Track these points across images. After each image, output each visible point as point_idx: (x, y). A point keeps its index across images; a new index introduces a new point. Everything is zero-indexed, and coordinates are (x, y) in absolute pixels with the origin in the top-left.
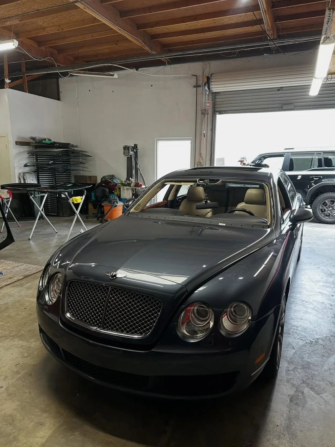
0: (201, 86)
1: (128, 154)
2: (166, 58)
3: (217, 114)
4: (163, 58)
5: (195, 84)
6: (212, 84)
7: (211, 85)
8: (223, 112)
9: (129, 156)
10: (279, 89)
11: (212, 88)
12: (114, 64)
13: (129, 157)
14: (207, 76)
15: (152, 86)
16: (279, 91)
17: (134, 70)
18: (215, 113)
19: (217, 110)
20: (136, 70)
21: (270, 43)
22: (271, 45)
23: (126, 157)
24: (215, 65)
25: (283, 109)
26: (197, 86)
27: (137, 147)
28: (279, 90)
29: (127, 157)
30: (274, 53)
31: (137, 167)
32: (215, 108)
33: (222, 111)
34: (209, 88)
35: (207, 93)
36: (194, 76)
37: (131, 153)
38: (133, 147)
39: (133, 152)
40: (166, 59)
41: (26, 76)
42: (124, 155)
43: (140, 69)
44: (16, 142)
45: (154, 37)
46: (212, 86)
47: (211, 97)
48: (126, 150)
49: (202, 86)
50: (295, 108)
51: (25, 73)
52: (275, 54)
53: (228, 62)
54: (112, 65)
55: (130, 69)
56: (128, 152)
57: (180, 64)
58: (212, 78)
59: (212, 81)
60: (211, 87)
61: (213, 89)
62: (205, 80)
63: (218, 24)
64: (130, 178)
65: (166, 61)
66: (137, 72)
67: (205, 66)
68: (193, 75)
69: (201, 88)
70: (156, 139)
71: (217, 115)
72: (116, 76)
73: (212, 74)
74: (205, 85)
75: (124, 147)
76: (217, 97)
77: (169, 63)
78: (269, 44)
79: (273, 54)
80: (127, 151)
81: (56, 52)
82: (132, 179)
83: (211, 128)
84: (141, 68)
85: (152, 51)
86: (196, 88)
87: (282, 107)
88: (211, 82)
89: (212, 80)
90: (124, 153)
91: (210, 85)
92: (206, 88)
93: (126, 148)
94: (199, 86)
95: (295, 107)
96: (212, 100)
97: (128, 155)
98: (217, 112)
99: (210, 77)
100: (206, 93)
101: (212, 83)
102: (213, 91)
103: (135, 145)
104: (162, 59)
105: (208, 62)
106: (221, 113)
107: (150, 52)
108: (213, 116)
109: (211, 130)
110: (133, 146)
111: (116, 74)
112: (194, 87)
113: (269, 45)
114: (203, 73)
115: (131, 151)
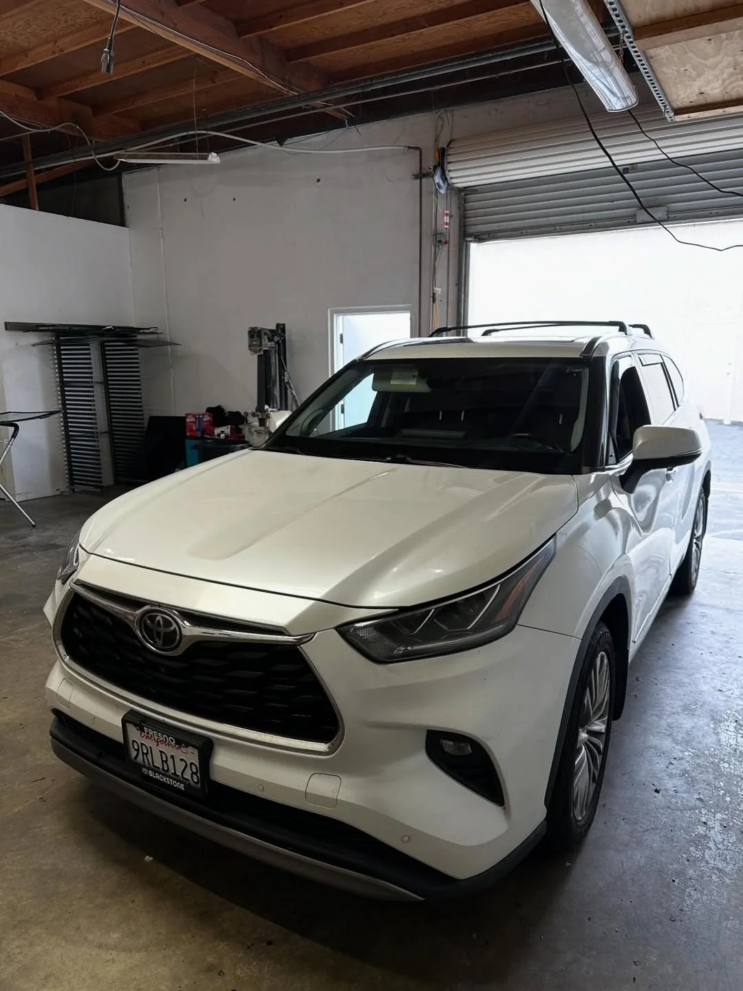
0: (428, 173)
1: (258, 348)
3: (471, 241)
5: (417, 171)
6: (449, 169)
7: (449, 171)
8: (486, 236)
9: (262, 353)
10: (627, 169)
11: (451, 178)
13: (261, 355)
14: (441, 146)
15: (318, 181)
17: (273, 146)
18: (464, 239)
19: (472, 230)
20: (278, 145)
23: (255, 357)
25: (639, 220)
26: (421, 175)
27: (284, 330)
29: (258, 356)
31: (284, 379)
32: (465, 226)
33: (484, 233)
34: (444, 178)
35: (442, 191)
36: (414, 150)
37: (267, 344)
38: (271, 331)
39: (273, 343)
40: (338, 110)
41: (35, 171)
42: (251, 350)
43: (289, 141)
44: (6, 323)
46: (452, 174)
47: (454, 199)
48: (254, 340)
49: (430, 175)
50: (672, 215)
51: (32, 165)
55: (263, 142)
56: (258, 343)
58: (451, 151)
59: (449, 161)
60: (449, 177)
61: (454, 181)
62: (436, 157)
64: (267, 407)
65: (344, 116)
66: (282, 149)
68: (409, 148)
69: (428, 179)
70: (331, 311)
71: (471, 245)
73: (451, 141)
74: (435, 170)
75: (249, 332)
76: (470, 199)
77: (353, 122)
80: (256, 341)
81: (88, 110)
82: (269, 409)
83: (457, 279)
86: (418, 181)
88: (449, 163)
89: (450, 159)
90: (250, 346)
91: (447, 172)
92: (438, 179)
93: (255, 334)
94: (426, 175)
95: (670, 213)
96: (458, 206)
97: (260, 350)
98: (470, 236)
99: (445, 149)
100: (438, 192)
101: (450, 167)
102: (455, 185)
103: (278, 325)
104: (330, 110)
106: (480, 238)
108: (460, 250)
109: (456, 284)
110: (274, 328)
112: (416, 177)
114: (436, 140)
115: (267, 340)
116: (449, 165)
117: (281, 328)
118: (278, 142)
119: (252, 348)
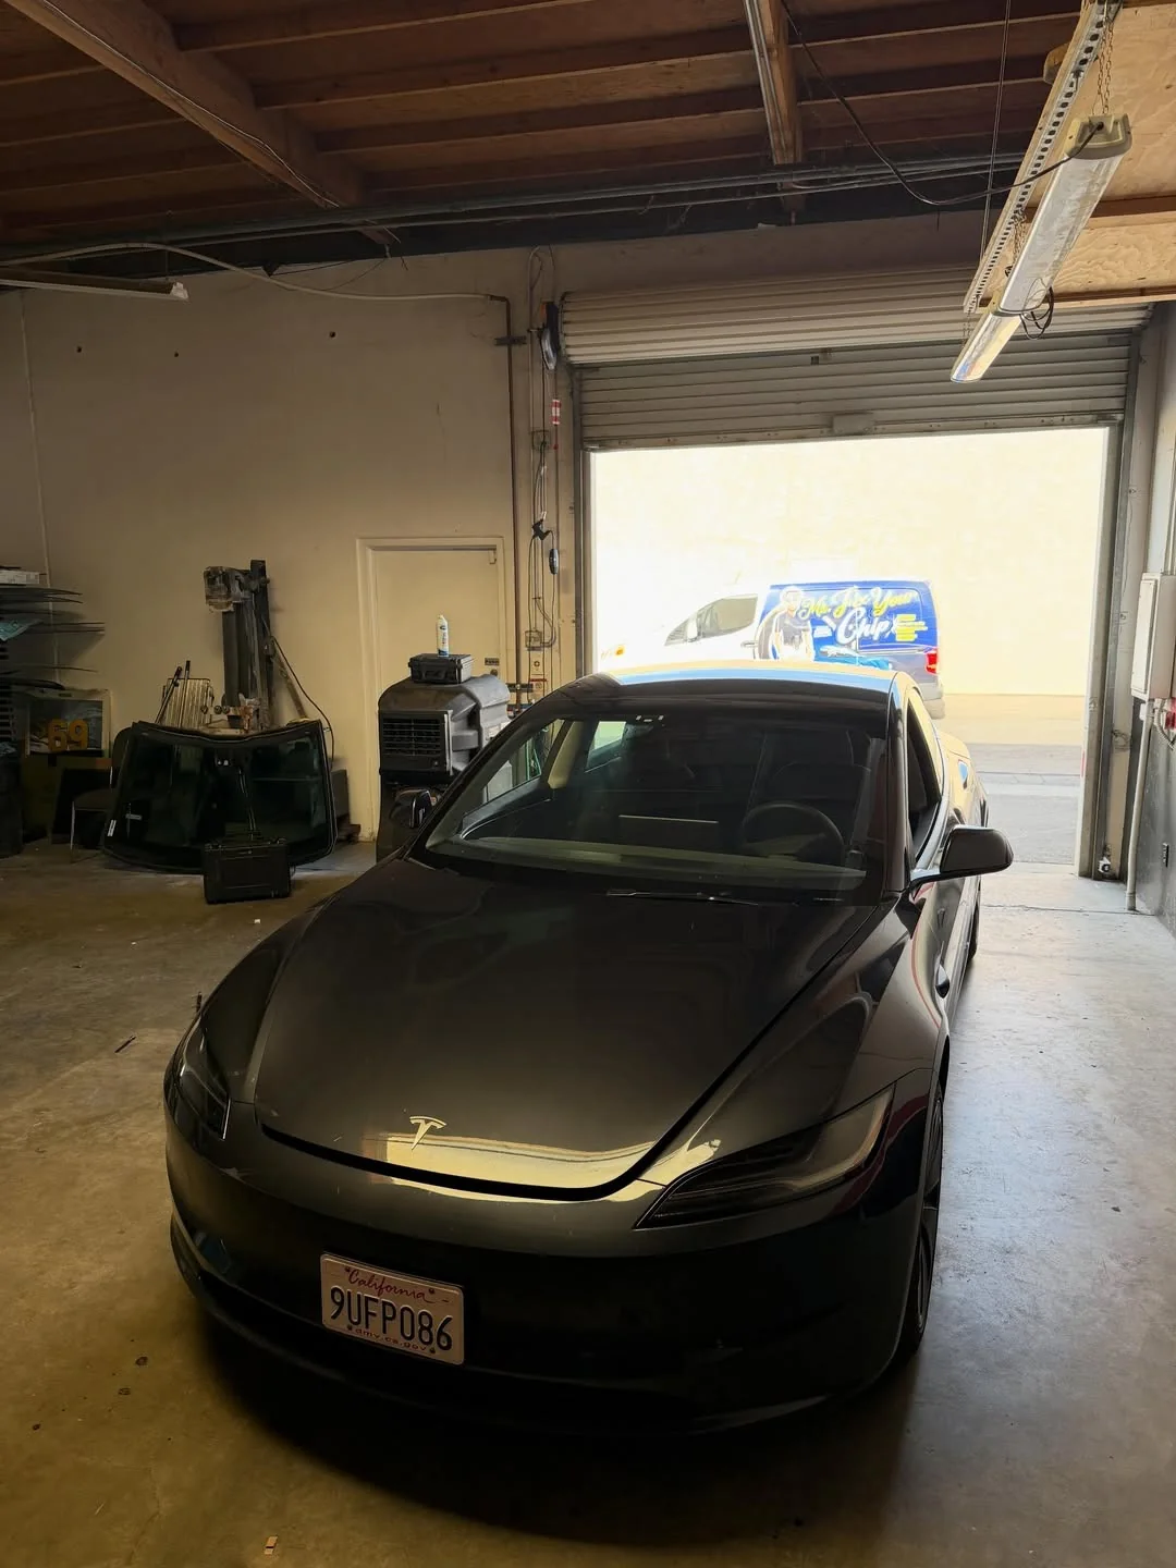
0: (525, 338)
1: (224, 601)
2: (385, 227)
3: (593, 450)
4: (374, 225)
5: (503, 334)
6: (567, 332)
7: (566, 335)
8: (616, 443)
9: (231, 608)
10: (818, 358)
11: (567, 346)
12: (172, 243)
13: (229, 612)
14: (550, 300)
15: (333, 335)
16: (818, 364)
17: (258, 274)
18: (582, 443)
19: (589, 433)
20: (264, 272)
21: (778, 181)
22: (784, 191)
23: (218, 614)
24: (575, 260)
25: (836, 430)
26: (510, 341)
27: (263, 571)
28: (815, 361)
29: (224, 613)
30: (793, 220)
31: (267, 650)
32: (582, 426)
33: (611, 437)
34: (556, 347)
35: (552, 366)
36: (497, 302)
37: (238, 595)
38: (245, 573)
39: (247, 592)
40: (381, 232)
42: (211, 604)
43: (282, 269)
45: (326, 140)
46: (571, 340)
47: (563, 382)
48: (215, 587)
49: (528, 341)
50: (880, 427)
52: (796, 224)
53: (623, 253)
54: (160, 247)
55: (242, 266)
56: (223, 592)
57: (441, 255)
58: (568, 307)
59: (565, 319)
60: (563, 345)
61: (571, 351)
62: (541, 317)
63: (584, 101)
64: (241, 696)
65: (386, 240)
66: (267, 279)
67: (537, 264)
68: (492, 297)
69: (526, 346)
71: (592, 454)
72: (179, 291)
73: (566, 293)
74: (540, 337)
75: (207, 574)
76: (589, 385)
77: (397, 251)
78: (776, 184)
79: (790, 224)
80: (219, 589)
82: (247, 701)
83: (572, 501)
84: (286, 264)
85: (325, 196)
86: (504, 349)
87: (830, 426)
88: (565, 323)
89: (567, 317)
90: (208, 597)
91: (561, 336)
92: (547, 347)
93: (218, 578)
94: (520, 341)
95: (877, 423)
96: (572, 393)
97: (227, 604)
98: (592, 441)
99: (557, 303)
100: (545, 368)
102: (572, 359)
103: (253, 563)
104: (368, 231)
105: (545, 248)
106: (606, 444)
107: (316, 201)
108: (576, 459)
109: (571, 508)
110: (248, 568)
111: (180, 285)
112: (500, 342)
113: (777, 191)
114: (532, 289)
115: (237, 588)
116: (565, 326)
117: (259, 568)
118: (265, 269)
119: (212, 600)
